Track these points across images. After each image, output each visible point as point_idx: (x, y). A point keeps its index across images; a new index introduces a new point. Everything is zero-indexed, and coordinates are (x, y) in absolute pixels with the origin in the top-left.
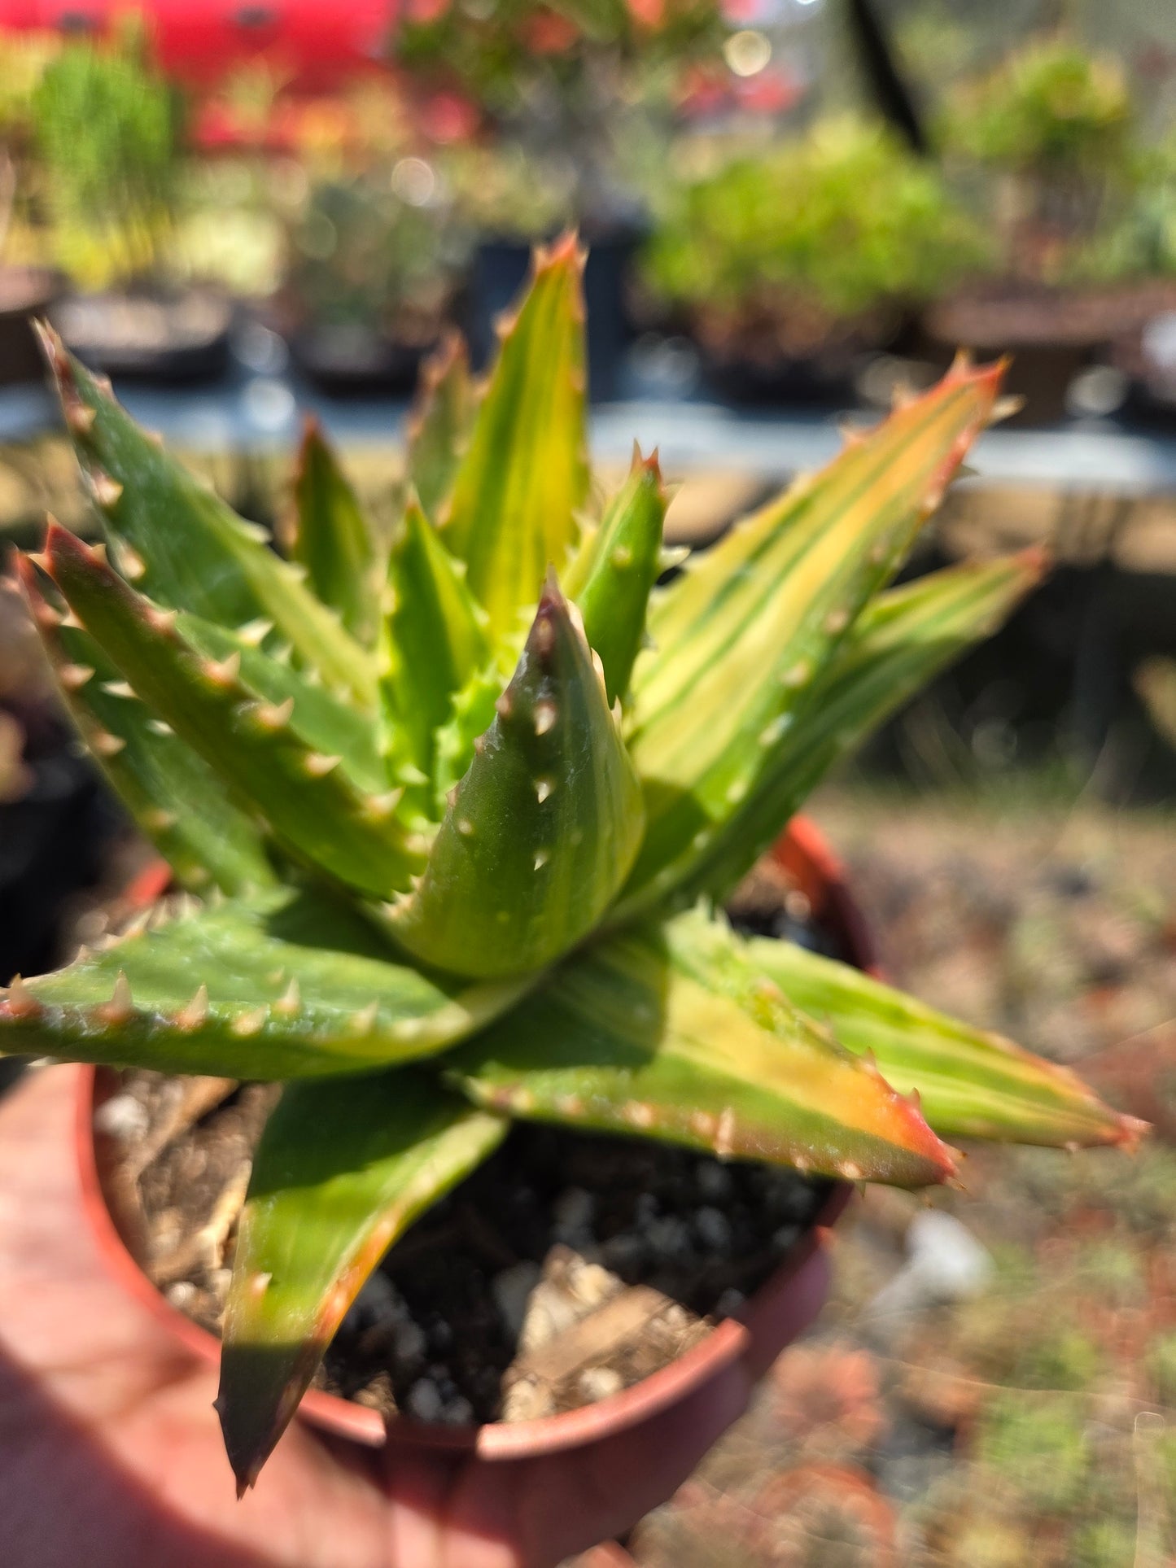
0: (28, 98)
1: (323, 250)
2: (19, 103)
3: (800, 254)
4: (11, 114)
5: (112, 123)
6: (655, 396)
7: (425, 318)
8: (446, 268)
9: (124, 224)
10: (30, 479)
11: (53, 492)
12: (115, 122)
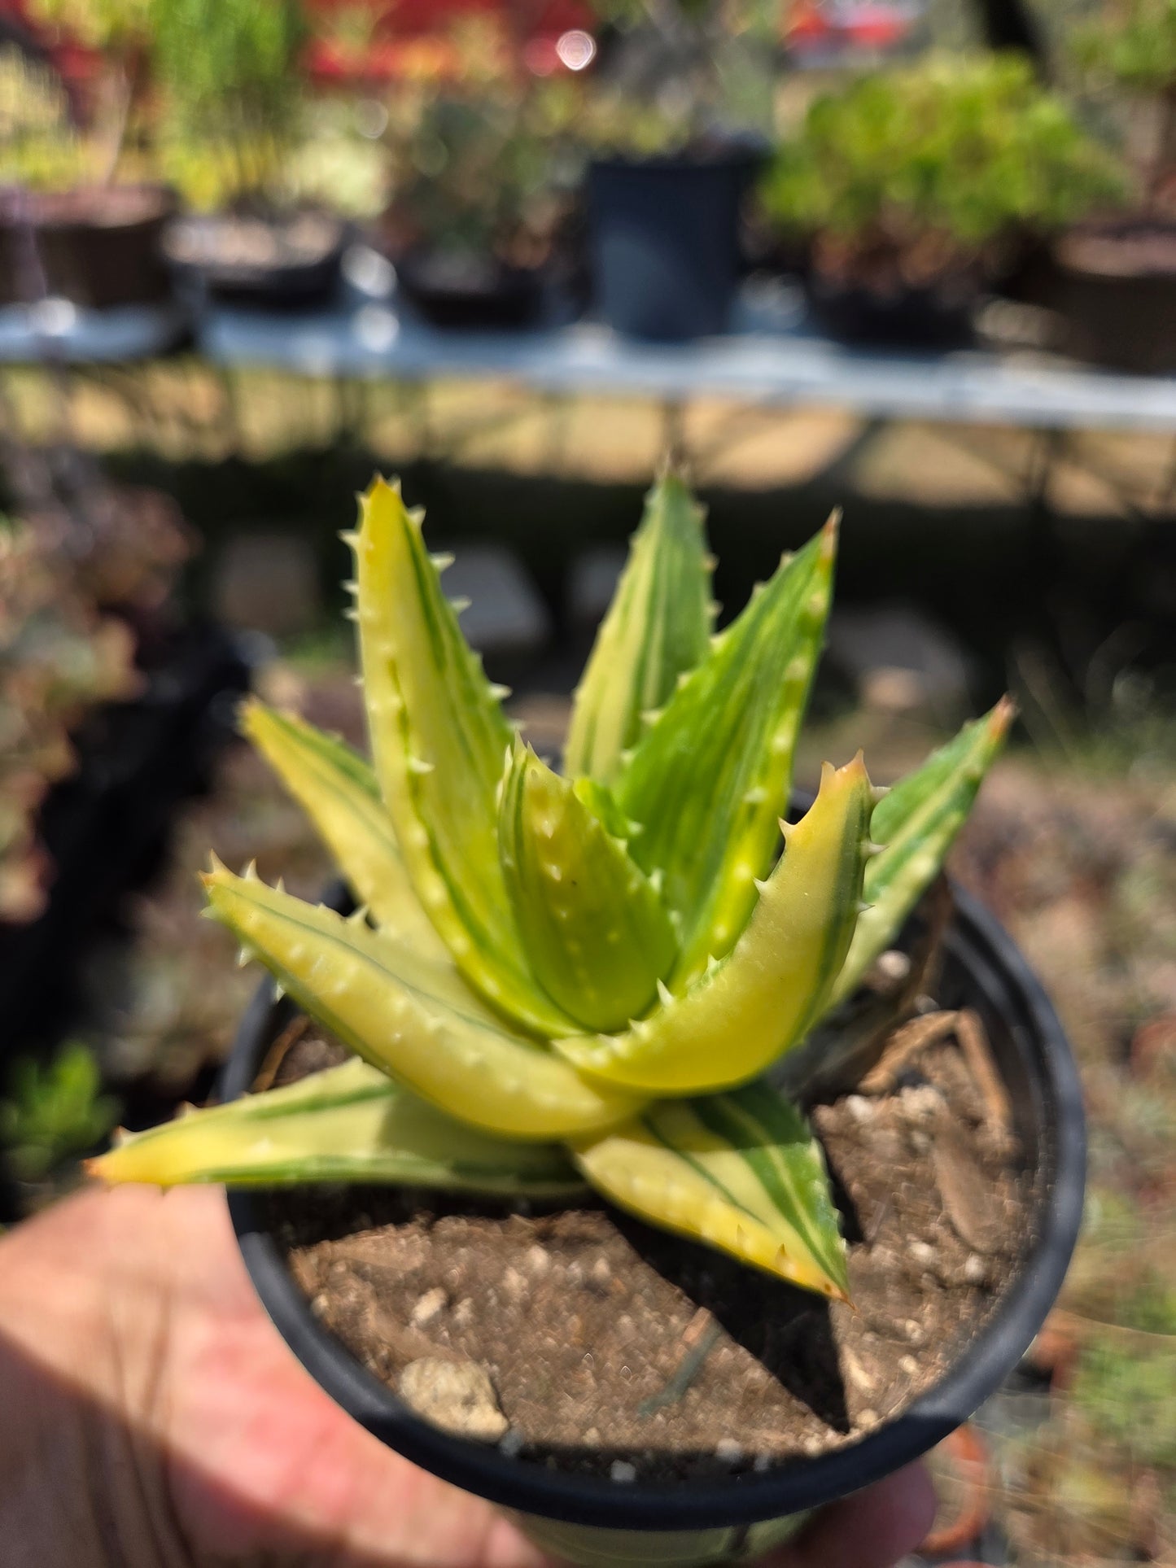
0: (146, 6)
4: (130, 23)
5: (229, 31)
6: (765, 329)
7: (535, 241)
8: (556, 190)
9: (235, 140)
10: (135, 403)
11: (158, 417)
12: (231, 32)
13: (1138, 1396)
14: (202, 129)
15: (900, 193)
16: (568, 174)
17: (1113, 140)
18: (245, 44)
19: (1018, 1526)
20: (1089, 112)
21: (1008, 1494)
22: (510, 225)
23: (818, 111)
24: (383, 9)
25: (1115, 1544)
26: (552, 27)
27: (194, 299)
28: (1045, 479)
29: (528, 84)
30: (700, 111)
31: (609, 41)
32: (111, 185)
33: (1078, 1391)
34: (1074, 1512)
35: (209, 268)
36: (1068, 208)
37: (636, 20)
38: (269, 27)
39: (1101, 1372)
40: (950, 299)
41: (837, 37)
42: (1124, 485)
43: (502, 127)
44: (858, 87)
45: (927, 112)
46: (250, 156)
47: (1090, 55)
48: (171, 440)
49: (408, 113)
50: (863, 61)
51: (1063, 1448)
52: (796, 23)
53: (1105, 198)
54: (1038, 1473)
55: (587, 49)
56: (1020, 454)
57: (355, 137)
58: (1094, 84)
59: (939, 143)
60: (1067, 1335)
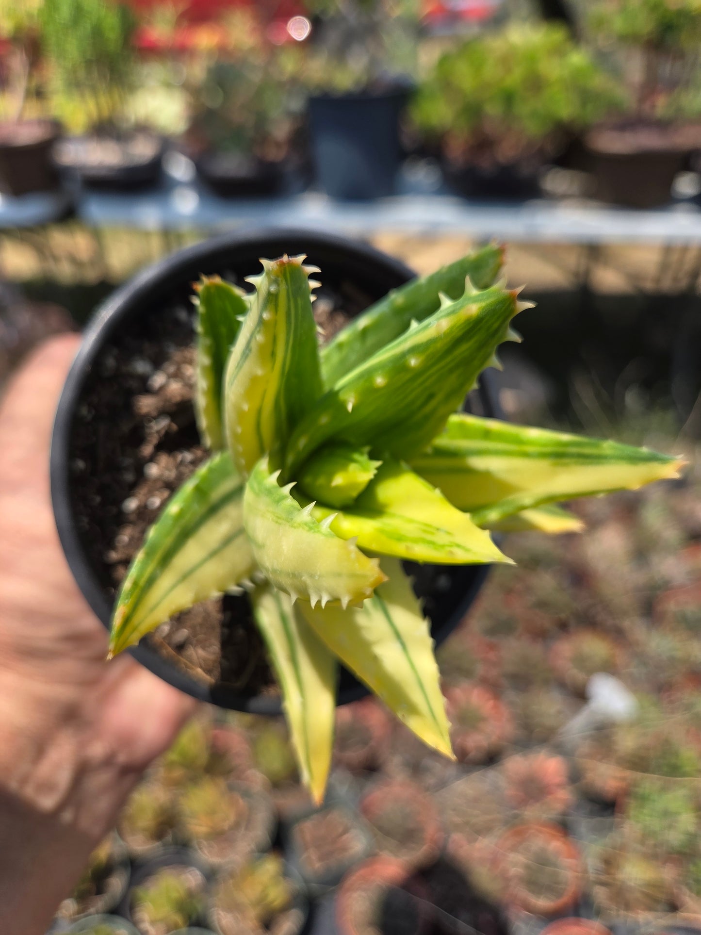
0: (35, 12)
1: (215, 102)
2: (30, 16)
3: (509, 99)
4: (26, 23)
5: (87, 26)
6: (416, 191)
7: (278, 145)
8: (290, 114)
9: (94, 91)
10: (41, 251)
11: (56, 259)
12: (88, 26)
13: (666, 814)
14: (75, 85)
15: (493, 110)
16: (297, 104)
17: (616, 73)
18: (97, 33)
19: (600, 894)
20: (602, 58)
21: (592, 876)
22: (262, 137)
23: (444, 60)
24: (182, 7)
25: (656, 901)
26: (283, 15)
27: (74, 187)
28: (587, 273)
29: (272, 50)
30: (373, 62)
31: (317, 23)
32: (20, 121)
33: (632, 813)
34: (632, 884)
35: (82, 168)
36: (592, 115)
37: (332, 12)
38: (111, 22)
39: (643, 799)
40: (526, 170)
41: (454, 17)
42: (634, 277)
43: (256, 78)
44: (465, 48)
45: (507, 61)
46: (105, 101)
47: (601, 22)
48: (65, 272)
49: (198, 71)
50: (469, 30)
51: (623, 848)
52: (428, 9)
53: (613, 108)
54: (609, 863)
55: (306, 27)
56: (572, 260)
57: (168, 86)
58: (602, 41)
59: (515, 78)
60: (623, 779)
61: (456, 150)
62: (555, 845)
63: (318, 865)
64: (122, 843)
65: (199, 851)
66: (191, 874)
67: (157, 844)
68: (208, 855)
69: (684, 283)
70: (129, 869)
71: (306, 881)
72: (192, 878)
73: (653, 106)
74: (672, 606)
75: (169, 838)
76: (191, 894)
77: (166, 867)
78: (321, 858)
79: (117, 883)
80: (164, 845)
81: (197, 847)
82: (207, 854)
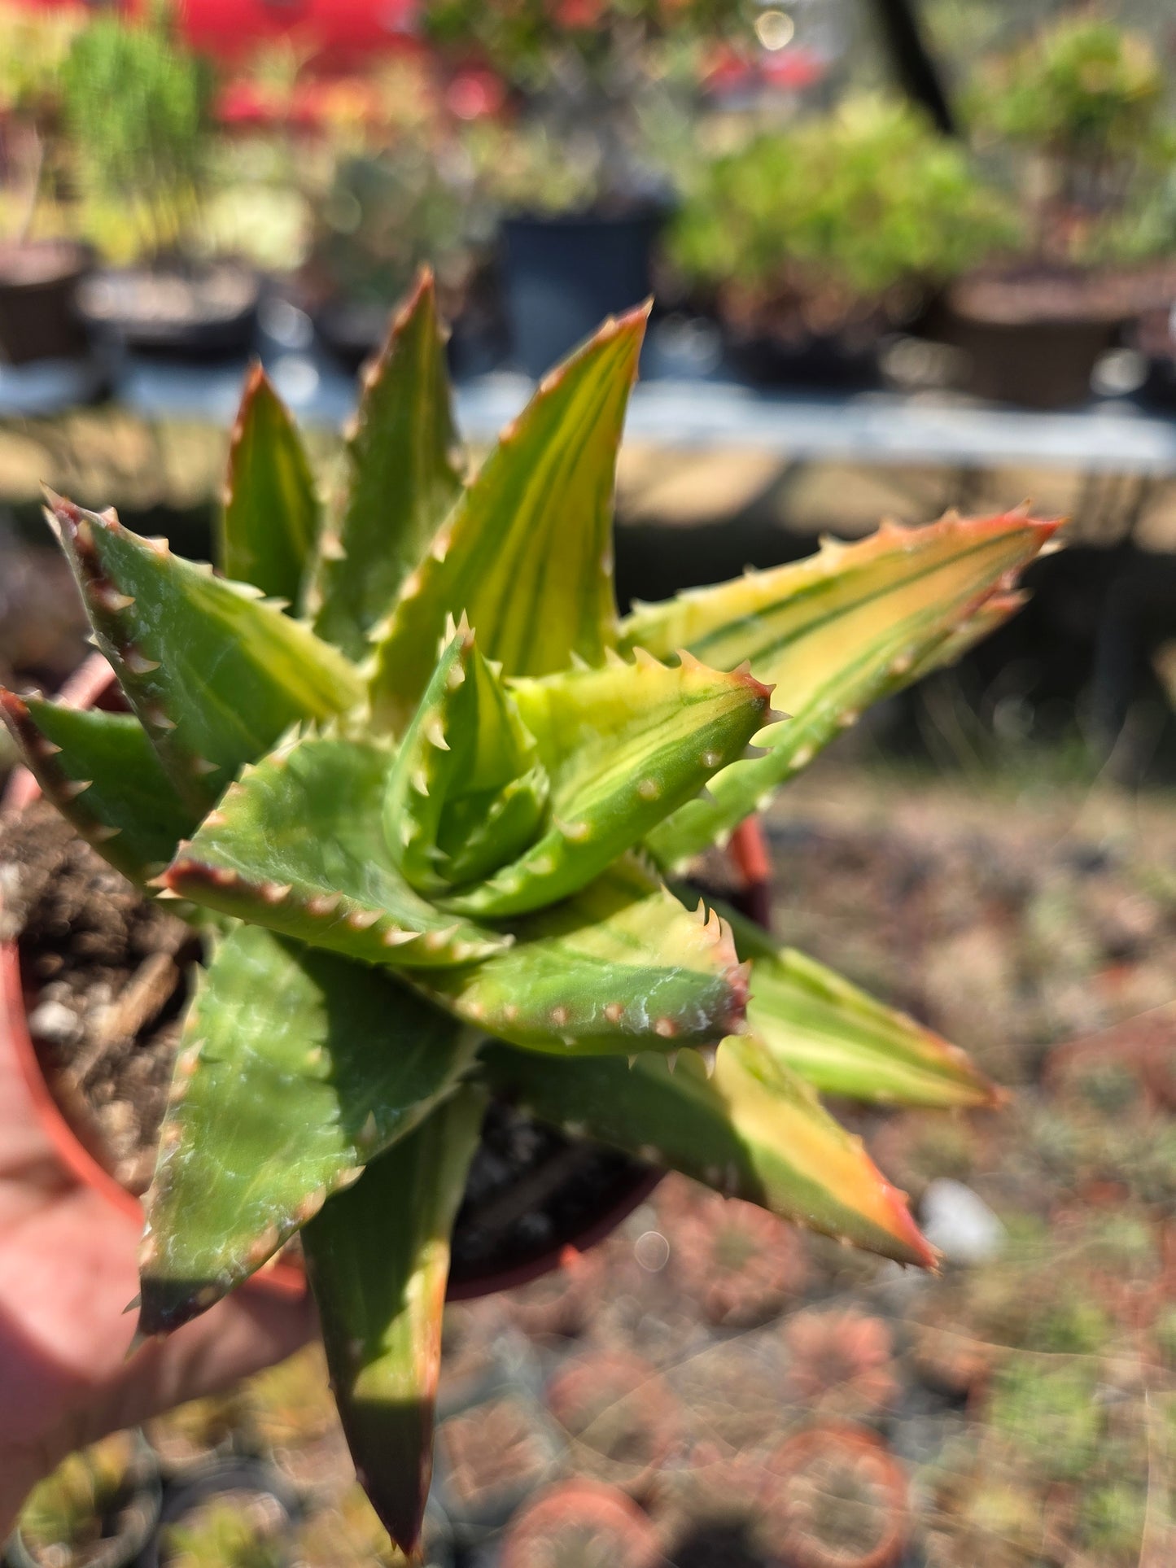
1: (348, 222)
2: (46, 74)
3: (826, 230)
4: (38, 85)
5: (140, 93)
6: (678, 373)
7: (449, 293)
8: (470, 244)
9: (150, 197)
10: (57, 453)
11: (78, 463)
14: (119, 183)
15: (800, 248)
16: (482, 229)
17: (1007, 189)
18: (156, 104)
19: (937, 1544)
24: (308, 54)
25: (1029, 1558)
27: (112, 355)
32: (26, 243)
33: (995, 1410)
34: (988, 1528)
35: (127, 324)
36: (963, 256)
38: (180, 88)
39: (1012, 1387)
40: (855, 345)
43: (414, 185)
44: (758, 145)
45: (825, 168)
46: (166, 210)
48: (95, 488)
49: (321, 170)
51: (976, 1470)
52: (710, 70)
53: (1000, 246)
54: (947, 1498)
56: (935, 489)
59: (837, 196)
60: (981, 1355)
61: (743, 307)
62: (868, 1464)
63: (472, 1492)
64: (148, 1451)
65: (277, 1466)
66: (263, 1504)
67: (207, 1453)
68: (292, 1474)
69: (1117, 530)
70: (160, 1495)
71: (452, 1519)
72: (267, 1511)
73: (1065, 243)
74: (1076, 1068)
75: (228, 1444)
76: (260, 1537)
77: (221, 1493)
78: (479, 1482)
79: (139, 1518)
80: (220, 1455)
81: (273, 1460)
82: (291, 1472)
